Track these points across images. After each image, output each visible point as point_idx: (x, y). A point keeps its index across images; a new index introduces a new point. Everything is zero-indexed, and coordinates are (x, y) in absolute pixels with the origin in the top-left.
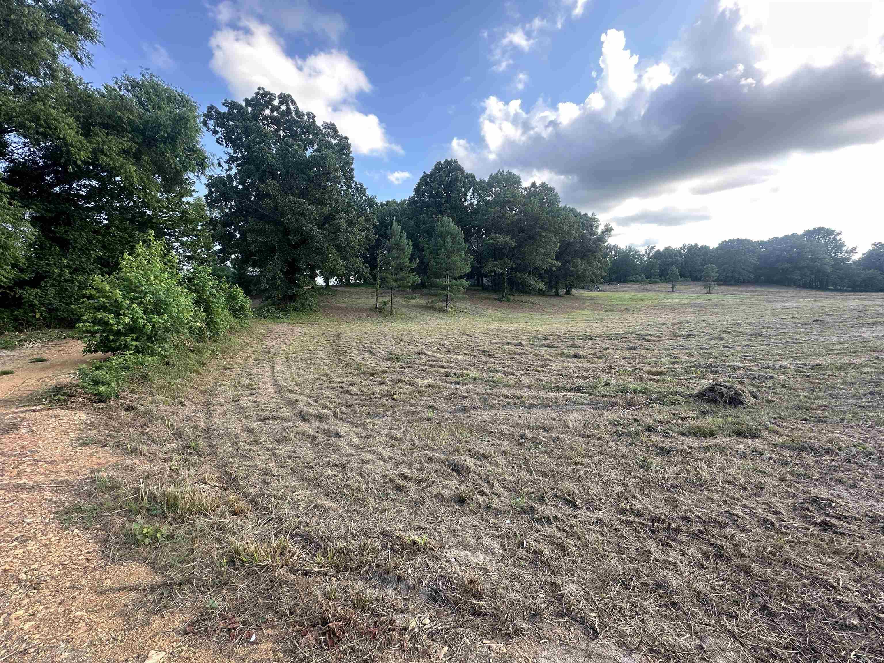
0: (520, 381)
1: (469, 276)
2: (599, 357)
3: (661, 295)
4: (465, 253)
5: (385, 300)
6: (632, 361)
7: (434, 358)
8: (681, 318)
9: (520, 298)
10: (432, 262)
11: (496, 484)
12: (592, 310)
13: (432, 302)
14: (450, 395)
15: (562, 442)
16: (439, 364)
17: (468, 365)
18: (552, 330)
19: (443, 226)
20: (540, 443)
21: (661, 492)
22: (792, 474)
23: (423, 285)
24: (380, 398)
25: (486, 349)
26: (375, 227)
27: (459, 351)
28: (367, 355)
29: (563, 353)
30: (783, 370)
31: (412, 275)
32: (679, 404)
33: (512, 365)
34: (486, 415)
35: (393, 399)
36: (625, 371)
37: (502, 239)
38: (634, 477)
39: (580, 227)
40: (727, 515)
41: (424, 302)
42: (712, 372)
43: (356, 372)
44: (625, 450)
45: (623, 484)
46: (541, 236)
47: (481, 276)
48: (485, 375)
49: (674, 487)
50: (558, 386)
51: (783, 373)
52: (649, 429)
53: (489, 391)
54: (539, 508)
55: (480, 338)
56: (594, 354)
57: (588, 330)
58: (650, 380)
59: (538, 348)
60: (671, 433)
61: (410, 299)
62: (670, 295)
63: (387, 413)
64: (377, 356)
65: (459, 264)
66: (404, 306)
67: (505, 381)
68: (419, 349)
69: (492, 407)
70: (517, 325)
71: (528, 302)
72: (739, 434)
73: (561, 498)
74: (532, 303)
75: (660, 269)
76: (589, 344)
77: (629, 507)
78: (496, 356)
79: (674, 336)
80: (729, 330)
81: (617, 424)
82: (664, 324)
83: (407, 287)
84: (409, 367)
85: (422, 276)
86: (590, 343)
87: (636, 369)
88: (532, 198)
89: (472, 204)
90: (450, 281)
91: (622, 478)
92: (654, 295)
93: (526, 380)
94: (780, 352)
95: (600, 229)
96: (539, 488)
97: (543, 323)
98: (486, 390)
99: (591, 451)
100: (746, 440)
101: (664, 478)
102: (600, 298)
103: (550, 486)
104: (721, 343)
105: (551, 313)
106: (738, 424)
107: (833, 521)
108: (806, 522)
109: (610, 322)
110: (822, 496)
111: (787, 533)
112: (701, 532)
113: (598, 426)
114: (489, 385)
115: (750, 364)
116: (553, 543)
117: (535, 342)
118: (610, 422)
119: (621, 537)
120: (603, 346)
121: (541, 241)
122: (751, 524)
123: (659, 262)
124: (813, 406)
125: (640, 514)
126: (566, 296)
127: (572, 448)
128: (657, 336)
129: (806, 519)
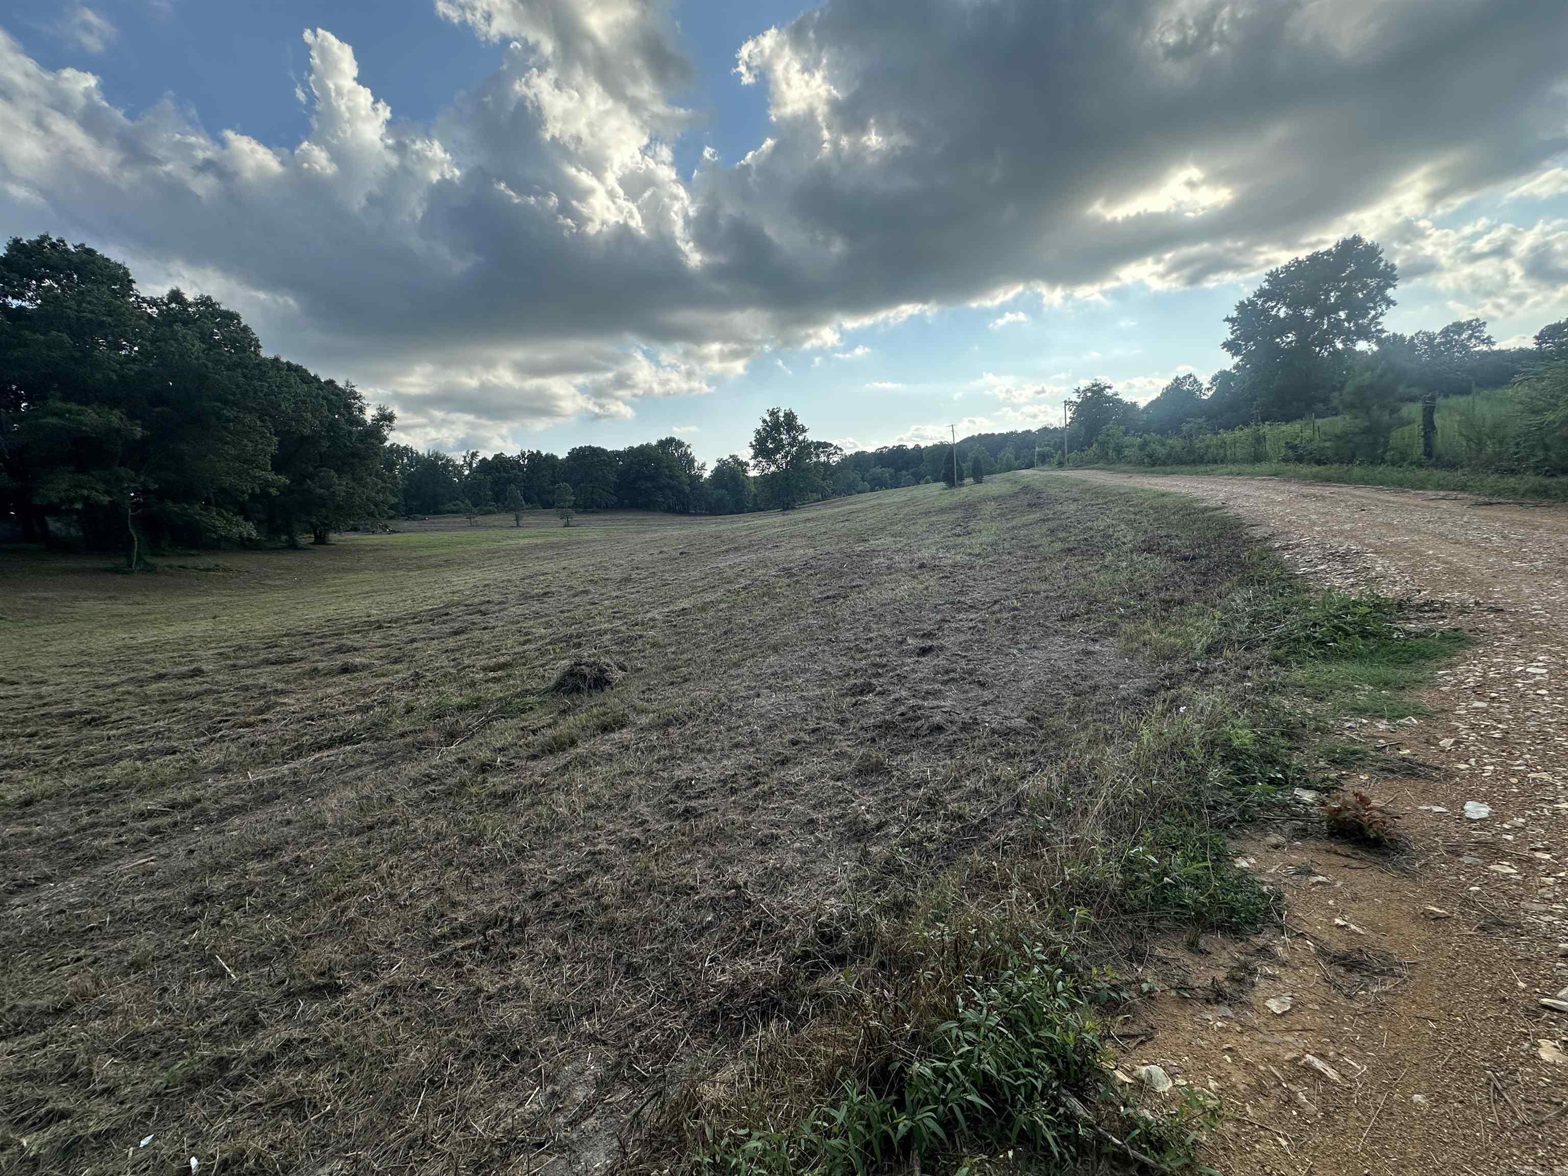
0: (194, 761)
2: (396, 661)
3: (501, 533)
6: (458, 655)
8: (534, 567)
9: (190, 562)
11: (104, 1065)
12: (382, 571)
15: (307, 865)
18: (287, 624)
20: (250, 892)
21: (502, 870)
22: (658, 761)
25: (77, 706)
29: (316, 669)
32: (531, 709)
33: (170, 730)
34: (68, 890)
36: (445, 676)
37: (93, 417)
38: (458, 868)
39: (322, 406)
40: (589, 858)
42: (575, 645)
44: (441, 824)
45: (437, 890)
46: (220, 417)
48: (70, 780)
49: (520, 851)
50: (301, 746)
52: (485, 768)
53: (85, 820)
54: (243, 1048)
55: (53, 681)
56: (386, 657)
57: (373, 612)
58: (487, 681)
59: (249, 671)
60: (516, 762)
62: (515, 532)
67: (144, 775)
69: (95, 859)
70: (186, 627)
71: (217, 568)
72: (605, 729)
73: (301, 992)
74: (225, 570)
75: (491, 489)
76: (375, 639)
77: (446, 929)
78: (114, 717)
79: (526, 597)
80: (595, 578)
81: (429, 779)
82: (509, 581)
86: (377, 636)
87: (464, 668)
88: (178, 327)
91: (435, 879)
92: (492, 533)
93: (214, 755)
94: (650, 600)
95: (370, 414)
96: (245, 1002)
97: (264, 611)
98: (73, 820)
99: (375, 854)
100: (612, 735)
101: (505, 845)
102: (393, 547)
103: (274, 980)
104: (586, 598)
105: (283, 587)
106: (605, 714)
107: (693, 804)
108: (670, 819)
109: (416, 589)
110: (684, 777)
111: (653, 845)
112: (556, 905)
113: (390, 799)
114: (87, 803)
115: (619, 622)
116: (276, 1110)
117: (242, 658)
118: (415, 782)
119: (430, 995)
120: (405, 637)
121: (225, 428)
122: (616, 856)
123: (489, 478)
124: (680, 663)
125: (465, 931)
126: (316, 547)
127: (331, 870)
128: (500, 603)
129: (670, 815)
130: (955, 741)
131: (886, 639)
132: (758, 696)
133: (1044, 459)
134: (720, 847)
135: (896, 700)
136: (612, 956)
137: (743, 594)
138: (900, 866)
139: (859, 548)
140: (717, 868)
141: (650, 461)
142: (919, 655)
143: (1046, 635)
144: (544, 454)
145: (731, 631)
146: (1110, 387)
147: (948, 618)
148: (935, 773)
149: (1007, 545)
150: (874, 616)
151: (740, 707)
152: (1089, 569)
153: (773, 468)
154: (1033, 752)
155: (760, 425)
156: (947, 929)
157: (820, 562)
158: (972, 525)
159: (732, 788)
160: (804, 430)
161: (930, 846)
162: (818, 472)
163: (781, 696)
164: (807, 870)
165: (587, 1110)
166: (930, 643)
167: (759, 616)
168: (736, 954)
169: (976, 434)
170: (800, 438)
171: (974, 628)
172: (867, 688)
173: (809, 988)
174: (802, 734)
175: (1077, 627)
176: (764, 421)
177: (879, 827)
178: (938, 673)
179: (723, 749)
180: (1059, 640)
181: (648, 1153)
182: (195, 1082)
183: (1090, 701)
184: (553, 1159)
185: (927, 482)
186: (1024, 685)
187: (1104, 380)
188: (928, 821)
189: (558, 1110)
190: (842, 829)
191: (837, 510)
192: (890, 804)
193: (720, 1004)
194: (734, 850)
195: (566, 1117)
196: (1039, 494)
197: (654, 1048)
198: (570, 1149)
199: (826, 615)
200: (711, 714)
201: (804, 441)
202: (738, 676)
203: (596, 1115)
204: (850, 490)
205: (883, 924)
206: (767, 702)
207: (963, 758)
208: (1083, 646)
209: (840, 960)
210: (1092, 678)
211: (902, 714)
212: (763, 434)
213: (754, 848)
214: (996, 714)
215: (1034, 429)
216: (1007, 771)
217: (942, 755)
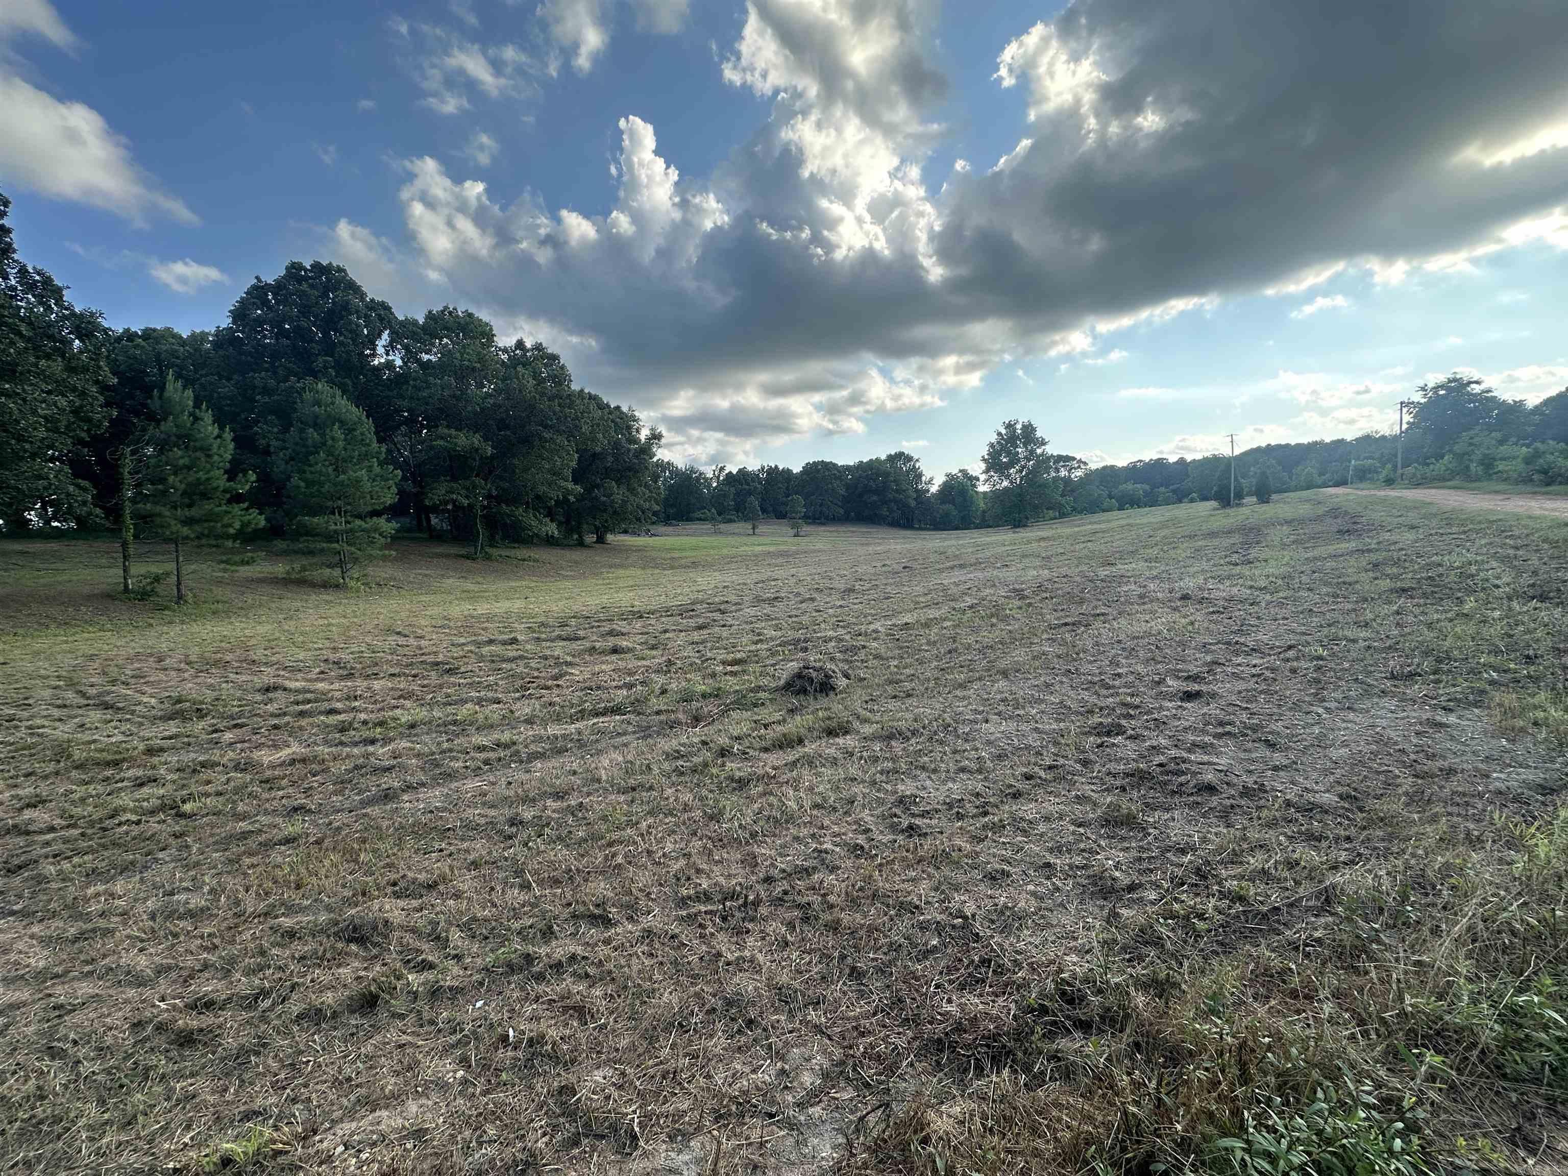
0: (512, 712)
1: (394, 511)
2: (653, 647)
3: (739, 540)
4: (380, 464)
5: (155, 569)
6: (701, 648)
7: (308, 696)
8: (766, 573)
9: (511, 553)
10: (295, 480)
11: (455, 936)
12: (643, 568)
13: (304, 569)
14: (348, 771)
15: (587, 811)
16: (326, 706)
17: (400, 697)
18: (574, 608)
19: (318, 403)
20: (548, 824)
21: (738, 849)
22: (882, 773)
23: (274, 532)
24: (138, 823)
25: (440, 658)
26: (104, 388)
27: (375, 670)
28: (96, 715)
29: (594, 648)
30: (874, 635)
31: (236, 509)
32: (763, 704)
33: (496, 684)
34: (435, 796)
35: (181, 815)
36: (691, 665)
37: (463, 440)
38: (701, 839)
39: (610, 427)
40: (816, 855)
41: (280, 568)
42: (801, 649)
43: (51, 767)
44: (687, 797)
45: (685, 855)
46: (541, 438)
47: (424, 511)
48: (437, 713)
49: (754, 835)
50: (583, 710)
51: (875, 639)
52: (724, 753)
53: (445, 745)
54: (543, 951)
55: (428, 637)
56: (645, 643)
57: (636, 603)
58: (725, 674)
59: (548, 644)
60: (751, 752)
61: (235, 564)
62: (752, 539)
63: (161, 855)
64: (133, 713)
65: (367, 486)
66: (219, 582)
67: (480, 716)
68: (267, 677)
69: (450, 776)
70: (508, 604)
71: (528, 559)
72: (831, 733)
73: (583, 917)
74: (535, 561)
75: (734, 500)
76: (637, 626)
77: (692, 892)
78: (463, 669)
79: (758, 601)
80: (821, 586)
81: (678, 755)
82: (745, 584)
83: (228, 537)
84: (236, 726)
85: (268, 510)
86: (639, 624)
87: (707, 660)
88: (520, 368)
89: (389, 365)
90: (347, 522)
91: (683, 845)
92: (732, 540)
93: (524, 709)
94: (873, 611)
95: (644, 434)
96: (544, 912)
97: (558, 596)
98: (439, 744)
99: (637, 813)
100: (837, 740)
101: (740, 826)
102: (653, 548)
103: (564, 902)
104: (812, 605)
105: (573, 578)
106: (829, 718)
107: (918, 821)
108: (893, 833)
109: (669, 586)
110: (908, 793)
111: (877, 855)
112: (786, 893)
113: (648, 767)
114: (446, 733)
115: (842, 631)
116: (566, 1009)
117: (542, 633)
118: (668, 755)
119: (679, 947)
120: (660, 627)
121: (543, 447)
122: (840, 857)
123: (733, 490)
124: (902, 677)
125: (706, 897)
126: (597, 545)
127: (604, 818)
128: (736, 604)
129: (894, 828)
130: (1232, 807)
131: (1139, 677)
132: (987, 721)
133: (1363, 475)
134: (946, 871)
135: (1154, 748)
136: (836, 954)
137: (969, 613)
138: (1162, 939)
139: (1103, 573)
140: (943, 892)
141: (878, 475)
142: (1182, 700)
143: (1367, 693)
144: (781, 468)
145: (956, 650)
146: (1477, 382)
147: (1223, 661)
148: (1204, 840)
149: (1304, 578)
150: (1124, 649)
151: (967, 730)
152: (1436, 616)
153: (1006, 483)
154: (1348, 839)
155: (994, 438)
156: (1226, 1027)
157: (1056, 585)
158: (1254, 553)
159: (958, 813)
160: (1043, 443)
161: (1201, 925)
162: (1057, 487)
163: (1012, 725)
164: (1043, 917)
165: (813, 1097)
166: (1197, 687)
167: (987, 637)
168: (962, 987)
169: (1264, 445)
170: (1039, 451)
171: (1259, 675)
172: (1115, 730)
173: (1047, 1046)
174: (1036, 769)
175: (1416, 690)
176: (999, 434)
177: (1132, 888)
178: (1209, 724)
179: (948, 771)
180: (1390, 703)
181: (874, 1162)
182: (511, 968)
183: (1441, 787)
184: (782, 1133)
185: (1192, 501)
186: (1335, 754)
187: (1466, 372)
188: (1197, 895)
189: (786, 1087)
190: (1085, 882)
191: (1076, 529)
192: (1145, 865)
193: (947, 1034)
194: (961, 878)
195: (794, 1097)
196: (1354, 519)
197: (878, 1058)
198: (798, 1129)
199: (1064, 643)
200: (935, 733)
201: (1042, 454)
202: (964, 698)
203: (822, 1105)
204: (1094, 507)
205: (1140, 1000)
206: (995, 729)
207: (1245, 829)
208: (1428, 715)
209: (1085, 1026)
210: (1444, 758)
211: (1161, 765)
212: (998, 447)
213: (981, 880)
214: (1293, 783)
215: (1349, 438)
216: (1308, 855)
217: (1214, 820)
